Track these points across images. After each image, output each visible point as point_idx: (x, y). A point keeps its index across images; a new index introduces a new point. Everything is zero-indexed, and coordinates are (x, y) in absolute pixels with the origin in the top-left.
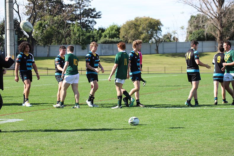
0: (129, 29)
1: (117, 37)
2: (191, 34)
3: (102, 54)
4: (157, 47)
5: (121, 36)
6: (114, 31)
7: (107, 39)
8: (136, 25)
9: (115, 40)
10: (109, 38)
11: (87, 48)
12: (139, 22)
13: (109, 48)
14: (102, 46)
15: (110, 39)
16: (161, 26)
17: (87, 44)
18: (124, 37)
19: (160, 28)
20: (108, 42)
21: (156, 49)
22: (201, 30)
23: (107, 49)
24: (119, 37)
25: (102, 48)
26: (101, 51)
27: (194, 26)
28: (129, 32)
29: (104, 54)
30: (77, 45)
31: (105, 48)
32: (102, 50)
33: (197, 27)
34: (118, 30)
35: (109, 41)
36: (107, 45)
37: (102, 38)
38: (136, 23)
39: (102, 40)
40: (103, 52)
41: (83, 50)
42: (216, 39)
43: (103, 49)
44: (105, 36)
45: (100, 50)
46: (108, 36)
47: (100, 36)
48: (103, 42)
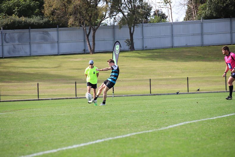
1: (37, 15)
3: (6, 54)
4: (131, 35)
5: (47, 11)
7: (15, 18)
10: (20, 16)
13: (20, 39)
14: (6, 34)
15: (23, 19)
18: (53, 13)
20: (18, 25)
21: (128, 40)
23: (17, 42)
24: (42, 14)
25: (5, 40)
26: (2, 45)
29: (9, 52)
31: (12, 39)
32: (5, 43)
35: (20, 22)
40: (6, 48)
43: (7, 42)
46: (15, 11)
48: (7, 25)
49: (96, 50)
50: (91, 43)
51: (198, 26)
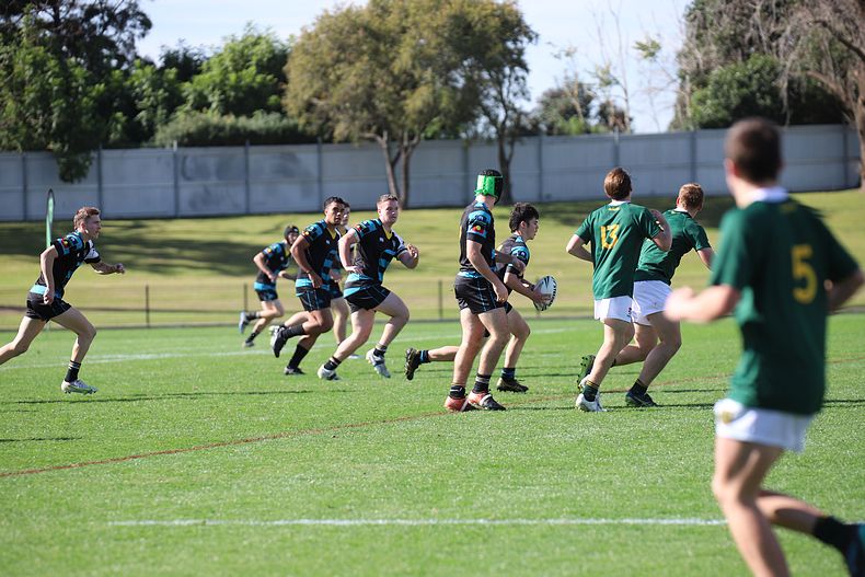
0: (338, 61)
1: (268, 110)
2: (704, 84)
3: (185, 209)
4: (505, 163)
5: (292, 103)
6: (253, 69)
7: (212, 116)
8: (375, 36)
9: (259, 121)
10: (224, 113)
11: (92, 171)
12: (392, 21)
13: (222, 172)
14: (185, 158)
15: (230, 120)
16: (525, 40)
17: (96, 148)
18: (309, 107)
19: (521, 52)
20: (216, 137)
22: (757, 61)
23: (213, 180)
24: (279, 109)
25: (184, 174)
26: (176, 187)
27: (721, 39)
28: (339, 78)
29: (193, 204)
30: (32, 156)
31: (202, 172)
32: (182, 182)
33: (736, 46)
34: (276, 63)
35: (220, 128)
36: (211, 156)
37: (180, 114)
38: (375, 24)
39: (184, 120)
40: (188, 191)
41: (68, 186)
42: (851, 113)
43: (188, 179)
44: (201, 104)
45: (171, 183)
46: (214, 99)
47: (173, 102)
48: (189, 135)
49: (412, 201)
50: (401, 184)
51: (683, 145)
